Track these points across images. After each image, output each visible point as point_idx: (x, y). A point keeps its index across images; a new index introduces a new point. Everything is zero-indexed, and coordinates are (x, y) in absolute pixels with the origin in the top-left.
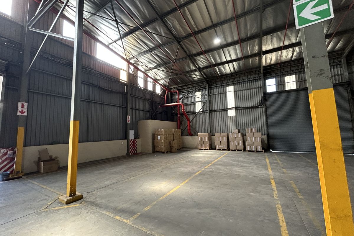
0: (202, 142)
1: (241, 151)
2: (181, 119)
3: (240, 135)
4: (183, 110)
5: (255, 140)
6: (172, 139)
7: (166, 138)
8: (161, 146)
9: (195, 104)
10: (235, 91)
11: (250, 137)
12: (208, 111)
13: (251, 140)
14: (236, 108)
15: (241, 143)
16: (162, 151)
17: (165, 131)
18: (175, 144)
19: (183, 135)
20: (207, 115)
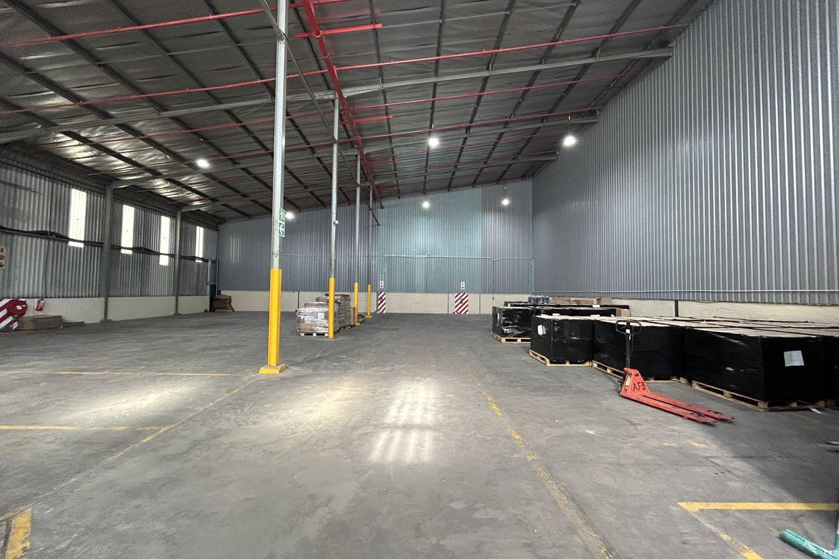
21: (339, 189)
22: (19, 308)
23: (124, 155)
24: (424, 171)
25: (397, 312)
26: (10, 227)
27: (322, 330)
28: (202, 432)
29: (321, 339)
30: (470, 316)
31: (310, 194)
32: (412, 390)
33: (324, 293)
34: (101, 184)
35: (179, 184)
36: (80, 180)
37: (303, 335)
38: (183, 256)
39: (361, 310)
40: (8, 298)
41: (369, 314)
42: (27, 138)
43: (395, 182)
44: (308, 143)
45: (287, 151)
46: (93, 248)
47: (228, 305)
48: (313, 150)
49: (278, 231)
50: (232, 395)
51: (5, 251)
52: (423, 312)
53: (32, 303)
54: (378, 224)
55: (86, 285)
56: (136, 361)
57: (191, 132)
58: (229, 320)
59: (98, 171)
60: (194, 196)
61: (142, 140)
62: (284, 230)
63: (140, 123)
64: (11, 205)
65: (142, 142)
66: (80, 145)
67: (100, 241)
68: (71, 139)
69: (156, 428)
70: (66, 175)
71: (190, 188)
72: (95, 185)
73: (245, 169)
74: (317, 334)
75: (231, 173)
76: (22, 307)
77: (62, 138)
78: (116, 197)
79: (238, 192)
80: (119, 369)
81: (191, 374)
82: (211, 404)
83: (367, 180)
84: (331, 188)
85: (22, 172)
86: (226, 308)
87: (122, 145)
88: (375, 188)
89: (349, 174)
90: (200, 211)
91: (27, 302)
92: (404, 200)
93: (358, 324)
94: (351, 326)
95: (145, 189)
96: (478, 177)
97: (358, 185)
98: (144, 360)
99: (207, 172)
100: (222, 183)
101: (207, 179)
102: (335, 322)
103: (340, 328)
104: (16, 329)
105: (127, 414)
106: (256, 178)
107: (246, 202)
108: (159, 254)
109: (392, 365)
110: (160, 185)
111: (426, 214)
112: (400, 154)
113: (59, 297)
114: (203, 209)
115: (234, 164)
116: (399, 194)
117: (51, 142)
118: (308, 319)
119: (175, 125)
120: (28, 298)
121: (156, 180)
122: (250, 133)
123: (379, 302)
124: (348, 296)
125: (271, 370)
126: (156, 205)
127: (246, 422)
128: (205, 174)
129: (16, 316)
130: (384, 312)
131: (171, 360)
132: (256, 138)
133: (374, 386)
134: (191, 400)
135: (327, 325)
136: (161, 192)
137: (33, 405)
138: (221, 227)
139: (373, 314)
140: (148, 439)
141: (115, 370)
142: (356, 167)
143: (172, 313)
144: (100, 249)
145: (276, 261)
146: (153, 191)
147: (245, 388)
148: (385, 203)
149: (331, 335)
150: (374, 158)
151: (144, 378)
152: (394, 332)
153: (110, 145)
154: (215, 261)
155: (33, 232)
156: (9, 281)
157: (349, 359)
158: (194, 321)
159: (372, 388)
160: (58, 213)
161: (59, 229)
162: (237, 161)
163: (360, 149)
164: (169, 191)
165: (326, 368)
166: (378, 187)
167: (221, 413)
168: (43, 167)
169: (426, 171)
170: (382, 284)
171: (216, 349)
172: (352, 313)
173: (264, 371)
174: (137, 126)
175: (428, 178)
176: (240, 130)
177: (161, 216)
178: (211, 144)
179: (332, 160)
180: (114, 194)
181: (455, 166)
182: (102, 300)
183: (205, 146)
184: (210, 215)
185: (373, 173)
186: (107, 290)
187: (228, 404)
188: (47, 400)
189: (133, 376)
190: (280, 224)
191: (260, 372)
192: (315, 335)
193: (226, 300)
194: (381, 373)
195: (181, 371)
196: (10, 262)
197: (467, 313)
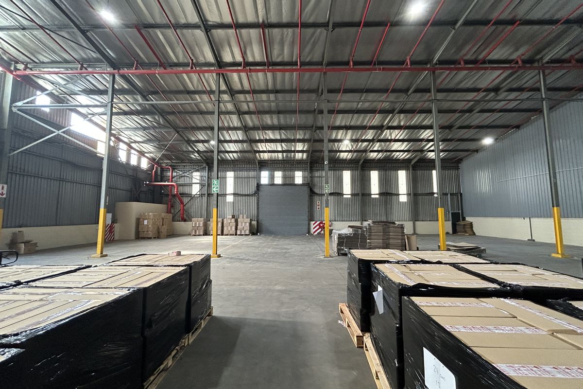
0: (196, 228)
1: (233, 235)
2: (172, 201)
3: (233, 220)
4: (177, 192)
5: (245, 225)
6: (161, 224)
7: (154, 224)
8: (148, 231)
9: (192, 186)
10: (236, 178)
11: (241, 223)
12: (206, 195)
13: (241, 226)
14: (235, 194)
15: (234, 228)
16: (149, 237)
17: (154, 216)
18: (164, 230)
19: (173, 220)
20: (205, 199)
22: (321, 225)
36: (348, 166)
38: (419, 194)
46: (355, 197)
47: (470, 229)
51: (319, 203)
55: (353, 215)
86: (468, 232)
108: (398, 195)
154: (456, 193)
156: (321, 214)
160: (338, 183)
161: (339, 190)
177: (396, 170)
196: (321, 207)
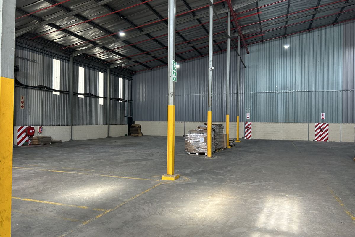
21: (214, 41)
22: (31, 131)
23: (79, 34)
24: (285, 17)
25: (261, 138)
26: (25, 84)
27: (203, 151)
28: (129, 216)
29: (202, 158)
30: (330, 143)
31: (192, 48)
32: (277, 203)
33: (203, 123)
34: (67, 54)
35: (108, 49)
36: (57, 53)
37: (189, 153)
38: (111, 98)
39: (232, 136)
40: (26, 126)
41: (238, 139)
42: (32, 31)
43: (260, 30)
44: (190, 8)
45: (177, 17)
46: (64, 95)
47: (139, 131)
48: (194, 13)
49: (172, 77)
50: (145, 193)
51: (24, 98)
52: (285, 139)
53: (37, 129)
54: (245, 67)
55: (61, 118)
56: (89, 166)
57: (114, 13)
58: (140, 142)
59: (65, 46)
60: (117, 57)
61: (88, 23)
62: (176, 77)
63: (87, 12)
64: (26, 71)
65: (88, 24)
66: (56, 31)
67: (68, 91)
68: (52, 28)
69: (103, 210)
70: (50, 50)
71: (115, 51)
72: (64, 55)
73: (148, 35)
74: (199, 154)
75: (139, 38)
76: (33, 131)
77: (48, 28)
78: (76, 62)
79: (144, 51)
80: (81, 170)
81: (120, 177)
82: (133, 198)
83: (235, 31)
84: (208, 42)
85: (30, 52)
86: (137, 133)
87: (77, 28)
88: (242, 37)
89: (222, 29)
90: (120, 67)
91: (35, 128)
92: (267, 45)
93: (230, 147)
94: (225, 149)
95: (89, 55)
96: (338, 16)
97: (229, 37)
98: (93, 166)
99: (124, 40)
100: (134, 46)
101: (125, 44)
102: (212, 144)
103: (216, 150)
104: (30, 144)
105: (87, 199)
106: (155, 40)
107: (149, 58)
108: (98, 97)
109: (259, 181)
110: (98, 52)
111: (287, 54)
112: (264, 6)
113: (49, 126)
114: (122, 65)
115: (141, 32)
116: (263, 41)
117: (43, 31)
118: (192, 142)
119: (106, 10)
120: (35, 126)
121: (95, 49)
122: (151, 7)
123: (246, 130)
124: (221, 125)
125: (168, 178)
126: (96, 65)
127: (155, 213)
128: (122, 41)
129: (30, 136)
130: (250, 138)
131: (108, 167)
132: (155, 11)
133: (245, 197)
134: (121, 194)
135: (206, 147)
136: (98, 56)
137: (41, 188)
138: (134, 77)
139: (242, 140)
140: (99, 216)
141: (79, 171)
142: (227, 22)
143: (106, 136)
144: (67, 95)
145: (171, 99)
146: (93, 56)
147: (153, 189)
148: (251, 49)
149: (210, 154)
150: (242, 12)
151: (94, 178)
152: (260, 155)
153: (71, 28)
154: (130, 101)
155: (36, 87)
156: (26, 116)
157: (225, 174)
158: (119, 142)
159: (243, 198)
160: (47, 74)
161: (48, 84)
162: (143, 29)
163: (230, 7)
164: (102, 55)
165: (207, 179)
166: (244, 36)
167: (139, 205)
168: (39, 47)
169: (287, 17)
170: (248, 115)
171: (134, 161)
172: (225, 138)
173: (164, 178)
174: (85, 14)
175: (289, 23)
176: (145, 6)
177: (98, 72)
178: (127, 20)
179: (209, 19)
180: (74, 60)
181: (316, 9)
182: (69, 127)
183: (123, 21)
184: (127, 69)
185: (240, 25)
186: (72, 122)
187: (143, 199)
188: (47, 186)
189: (88, 176)
190: (174, 72)
191: (162, 179)
192: (197, 154)
193: (138, 128)
194: (251, 187)
195: (114, 174)
196: (26, 105)
197: (328, 141)
